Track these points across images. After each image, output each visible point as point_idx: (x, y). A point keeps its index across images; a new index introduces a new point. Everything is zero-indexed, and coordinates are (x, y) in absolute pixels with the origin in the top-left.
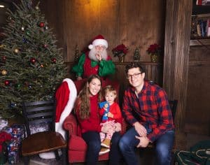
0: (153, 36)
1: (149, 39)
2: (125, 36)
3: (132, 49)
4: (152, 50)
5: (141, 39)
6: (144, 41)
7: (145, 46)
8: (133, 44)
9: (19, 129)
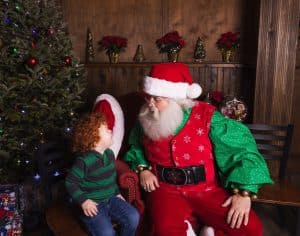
0: (226, 19)
1: (220, 24)
2: (178, 18)
3: (190, 39)
4: (225, 42)
5: (206, 23)
6: (210, 27)
7: (213, 36)
8: (193, 31)
9: (13, 194)
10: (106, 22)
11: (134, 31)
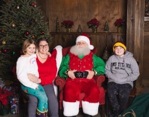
0: (118, 13)
2: (97, 12)
3: (103, 22)
5: (109, 15)
7: (113, 20)
8: (104, 18)
10: (65, 14)
11: (77, 18)
